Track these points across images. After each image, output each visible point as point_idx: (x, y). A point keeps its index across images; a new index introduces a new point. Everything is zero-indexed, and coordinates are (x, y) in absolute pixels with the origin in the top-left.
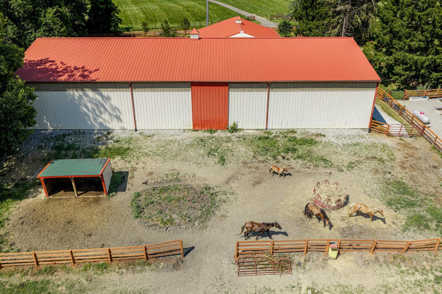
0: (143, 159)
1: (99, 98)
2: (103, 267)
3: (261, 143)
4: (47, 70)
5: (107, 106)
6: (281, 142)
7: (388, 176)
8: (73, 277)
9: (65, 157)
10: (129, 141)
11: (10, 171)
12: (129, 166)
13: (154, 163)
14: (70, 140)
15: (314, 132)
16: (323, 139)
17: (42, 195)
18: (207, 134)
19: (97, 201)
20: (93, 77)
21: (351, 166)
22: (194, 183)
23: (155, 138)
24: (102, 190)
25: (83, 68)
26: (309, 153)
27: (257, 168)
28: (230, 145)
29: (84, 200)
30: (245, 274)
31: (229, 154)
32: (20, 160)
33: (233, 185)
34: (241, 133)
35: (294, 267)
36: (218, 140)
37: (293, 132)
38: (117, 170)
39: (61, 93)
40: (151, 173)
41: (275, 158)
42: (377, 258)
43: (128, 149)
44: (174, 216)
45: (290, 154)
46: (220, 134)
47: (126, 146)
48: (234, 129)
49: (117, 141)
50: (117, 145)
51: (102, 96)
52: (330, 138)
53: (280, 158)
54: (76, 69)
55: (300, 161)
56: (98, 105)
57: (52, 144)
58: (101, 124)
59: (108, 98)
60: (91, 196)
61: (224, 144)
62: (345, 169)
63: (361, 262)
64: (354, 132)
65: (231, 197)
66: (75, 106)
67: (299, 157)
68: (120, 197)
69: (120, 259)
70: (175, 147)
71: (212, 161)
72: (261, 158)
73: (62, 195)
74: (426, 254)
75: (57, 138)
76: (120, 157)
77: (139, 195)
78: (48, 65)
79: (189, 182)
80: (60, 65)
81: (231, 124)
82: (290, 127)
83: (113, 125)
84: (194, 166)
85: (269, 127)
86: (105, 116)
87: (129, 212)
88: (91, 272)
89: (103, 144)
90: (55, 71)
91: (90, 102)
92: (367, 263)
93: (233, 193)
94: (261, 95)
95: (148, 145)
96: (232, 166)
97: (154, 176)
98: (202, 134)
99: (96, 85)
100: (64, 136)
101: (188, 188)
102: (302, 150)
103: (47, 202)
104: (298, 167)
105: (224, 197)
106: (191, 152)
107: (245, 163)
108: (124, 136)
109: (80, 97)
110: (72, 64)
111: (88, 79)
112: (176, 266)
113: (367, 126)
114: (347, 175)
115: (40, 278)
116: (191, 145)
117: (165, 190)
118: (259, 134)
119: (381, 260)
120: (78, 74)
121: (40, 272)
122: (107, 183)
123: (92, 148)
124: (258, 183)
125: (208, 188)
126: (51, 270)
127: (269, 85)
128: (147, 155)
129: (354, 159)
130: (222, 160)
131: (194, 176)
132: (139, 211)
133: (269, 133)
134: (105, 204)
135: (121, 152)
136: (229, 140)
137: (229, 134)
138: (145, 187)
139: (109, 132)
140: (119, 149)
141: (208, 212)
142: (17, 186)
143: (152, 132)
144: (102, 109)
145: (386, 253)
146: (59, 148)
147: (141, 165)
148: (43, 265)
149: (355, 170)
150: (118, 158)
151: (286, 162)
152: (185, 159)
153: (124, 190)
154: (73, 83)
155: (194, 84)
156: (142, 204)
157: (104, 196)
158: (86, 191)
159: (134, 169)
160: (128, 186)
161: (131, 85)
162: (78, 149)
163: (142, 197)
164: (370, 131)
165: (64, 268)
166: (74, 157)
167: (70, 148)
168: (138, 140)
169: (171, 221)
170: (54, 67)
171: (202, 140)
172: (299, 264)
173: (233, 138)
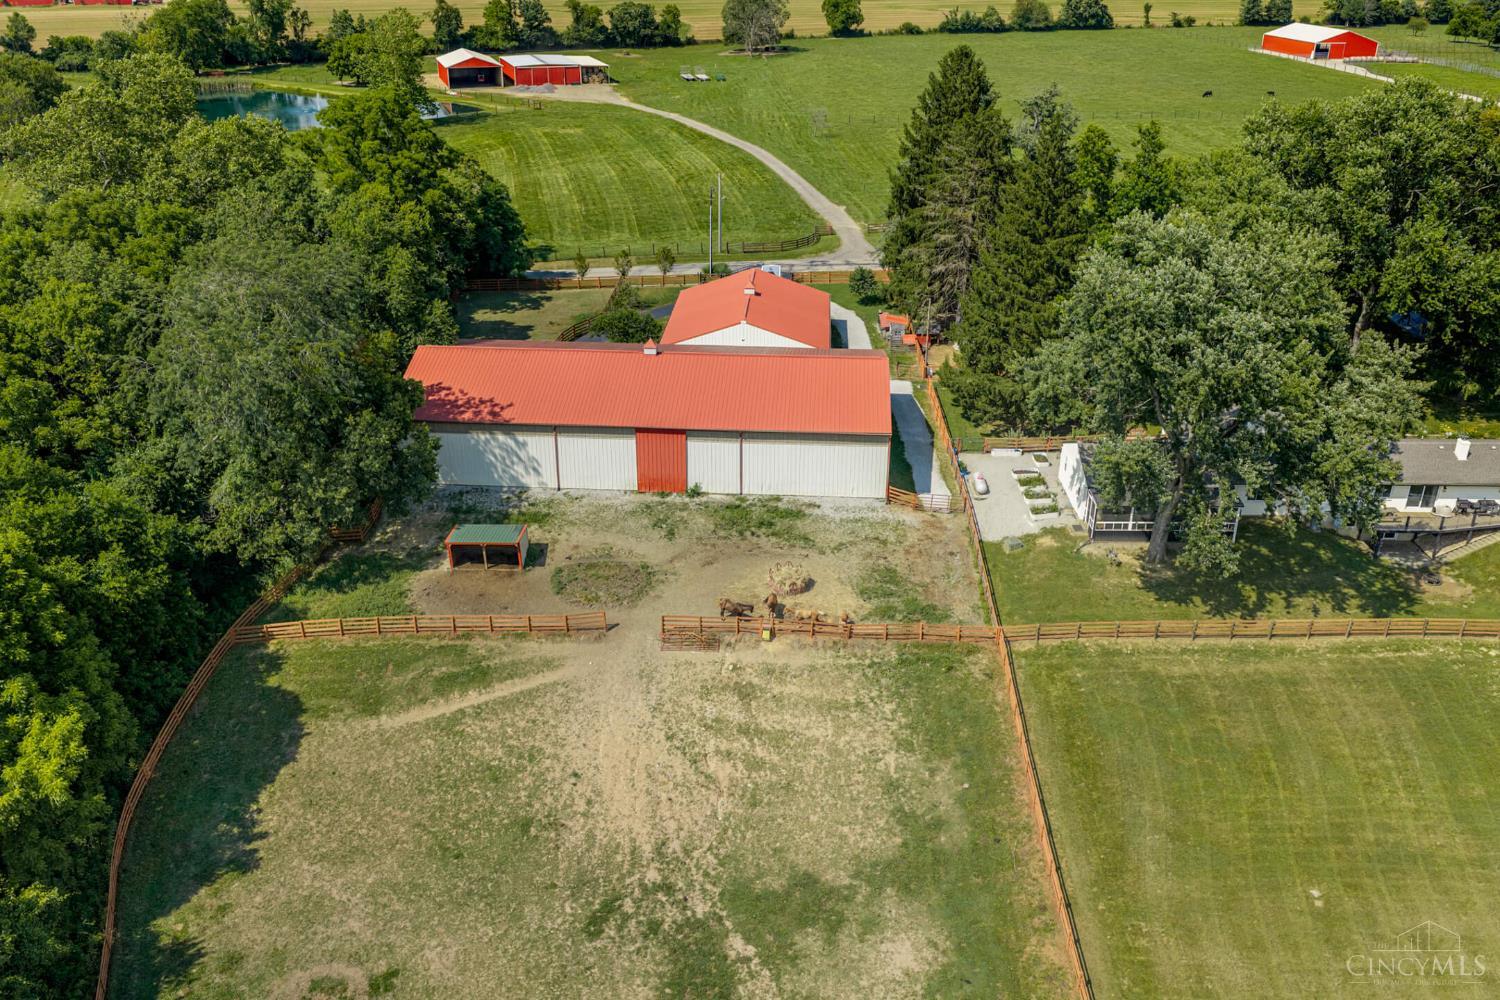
0: (566, 529)
1: (511, 443)
2: (521, 636)
3: (728, 513)
4: (443, 403)
5: (522, 455)
6: (757, 513)
7: (882, 561)
8: (492, 644)
9: (466, 521)
10: (550, 503)
11: (396, 537)
12: (548, 536)
13: (581, 536)
14: (469, 500)
15: (807, 500)
16: (817, 511)
17: (446, 565)
18: (657, 499)
19: (511, 575)
20: (506, 415)
21: (839, 547)
22: (631, 561)
23: (585, 501)
24: (517, 563)
25: (491, 400)
26: (789, 530)
27: (714, 545)
28: (685, 514)
29: (496, 573)
30: (669, 649)
31: (681, 527)
32: (407, 525)
33: (677, 565)
34: (704, 499)
35: (722, 646)
36: (669, 506)
37: (778, 499)
38: (533, 541)
39: (462, 436)
40: (576, 547)
41: (741, 533)
42: (816, 643)
43: (548, 515)
44: (601, 594)
45: (763, 530)
46: (674, 498)
47: (545, 510)
48: (696, 492)
49: (532, 505)
50: (533, 509)
51: (517, 442)
52: (827, 510)
53: (748, 534)
54: (482, 402)
55: (774, 539)
56: (510, 452)
57: (446, 504)
58: (513, 478)
59: (524, 444)
60: (503, 569)
61: (678, 513)
62: (828, 551)
63: (796, 645)
64: (862, 504)
65: (672, 578)
66: (478, 454)
67: (773, 534)
68: (537, 572)
69: (540, 629)
70: (609, 515)
71: (656, 534)
72: (722, 533)
73: (467, 567)
74: (873, 642)
75: (453, 497)
76: (536, 526)
77: (560, 570)
78: (443, 393)
79: (623, 559)
80: (460, 396)
81: (691, 485)
82: (773, 492)
83: (530, 481)
84: (632, 540)
85: (745, 492)
86: (519, 469)
87: (549, 588)
88: (509, 640)
89: (515, 507)
90: (454, 404)
91: (500, 448)
92: (803, 647)
93: (674, 574)
94: (730, 447)
95: (574, 511)
96: (681, 541)
97: (581, 550)
98: (650, 498)
99: (509, 428)
100: (461, 493)
101: (621, 566)
102: (780, 525)
103: (452, 574)
104: (768, 547)
105: (663, 577)
106: (631, 523)
107: (700, 539)
108: (543, 496)
109: (487, 442)
110: (475, 394)
111: (499, 420)
112: (598, 639)
113: (883, 494)
114: (830, 558)
115: (459, 642)
116: (633, 513)
117: (591, 566)
118: (728, 500)
119: (820, 644)
120: (485, 410)
121: (458, 637)
122: (523, 556)
123: (500, 512)
124: (710, 563)
125: (645, 567)
126: (468, 636)
127: (742, 435)
128: (572, 523)
129: (847, 539)
130: (671, 534)
131: (630, 552)
132: (560, 589)
133: (743, 500)
134: (520, 579)
135: (539, 519)
136: (685, 507)
137: (687, 500)
138: (568, 562)
139: (525, 489)
140: (535, 514)
141: (640, 592)
142: (409, 555)
143: (581, 493)
144: (515, 459)
145: (826, 638)
146: (456, 511)
147: (564, 536)
148: (460, 632)
149: (841, 554)
150: (534, 527)
151: (755, 539)
152: (622, 531)
153: (542, 564)
154: (480, 424)
155: (639, 430)
156: (564, 580)
157: (519, 569)
158: (496, 564)
159: (555, 541)
160: (548, 561)
161: (555, 429)
162: (481, 512)
163: (565, 573)
164: (889, 501)
165: (482, 634)
166: (477, 522)
167: (470, 510)
168: (561, 503)
169: (597, 599)
170: (452, 398)
171: (648, 507)
172: (729, 645)
173: (691, 506)
